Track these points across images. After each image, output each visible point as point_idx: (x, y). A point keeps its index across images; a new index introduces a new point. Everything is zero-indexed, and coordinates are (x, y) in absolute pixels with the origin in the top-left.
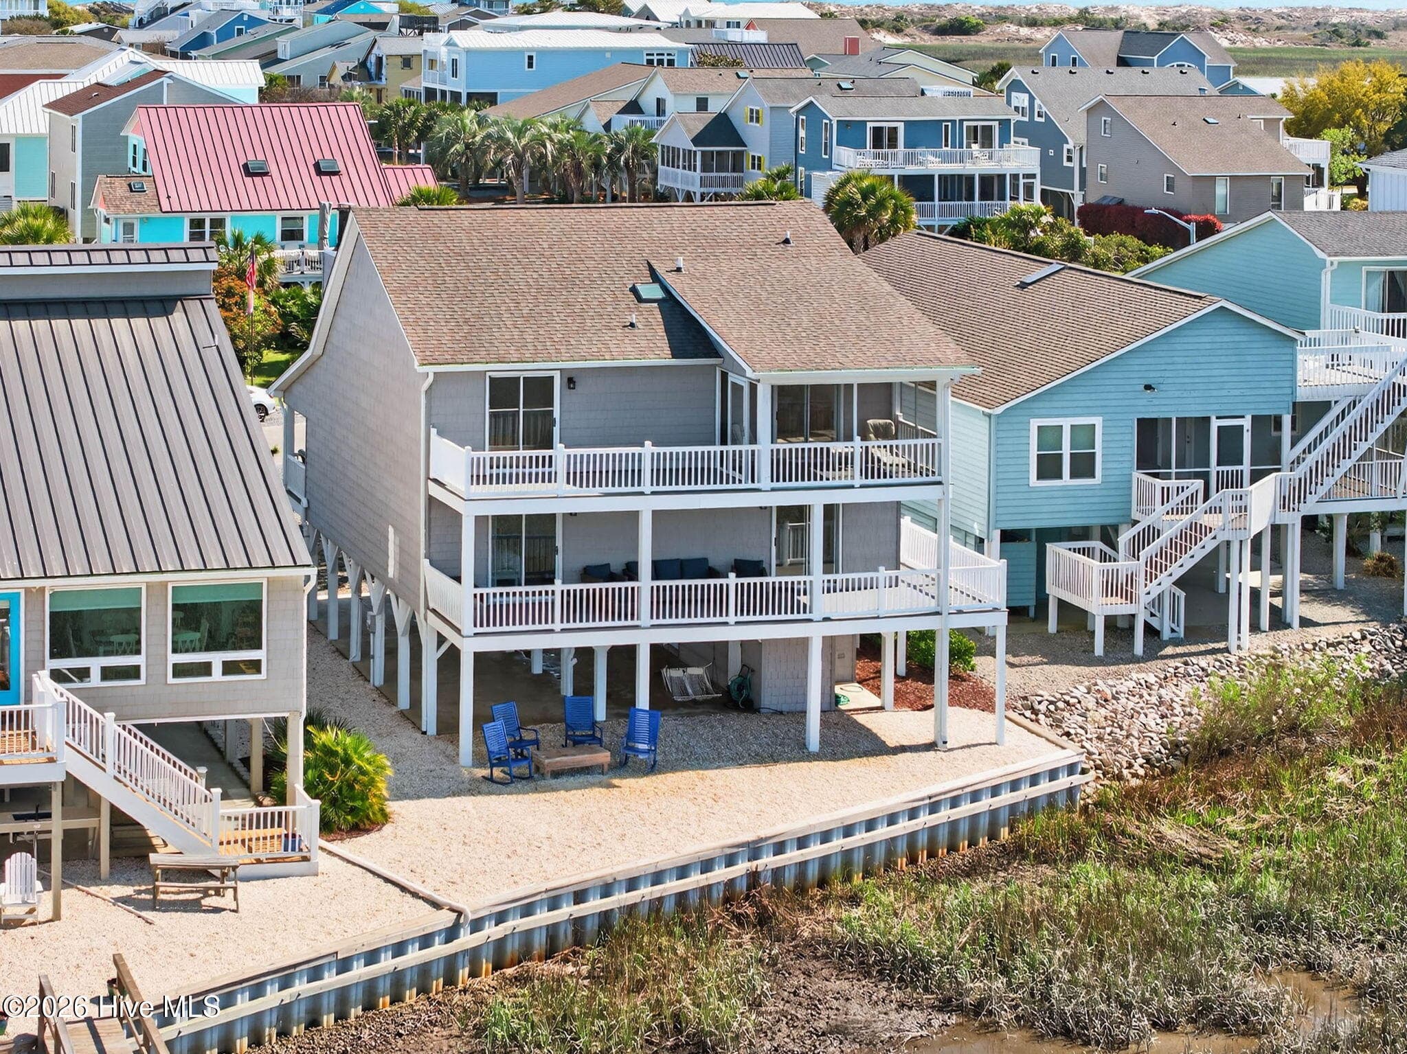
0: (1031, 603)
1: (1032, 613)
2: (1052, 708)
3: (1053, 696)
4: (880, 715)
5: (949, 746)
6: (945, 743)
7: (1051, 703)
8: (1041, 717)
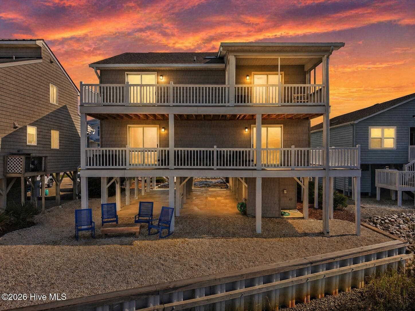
0: (369, 190)
1: (370, 195)
2: (383, 222)
3: (383, 218)
4: (302, 220)
5: (330, 234)
6: (328, 233)
7: (382, 220)
8: (378, 226)
